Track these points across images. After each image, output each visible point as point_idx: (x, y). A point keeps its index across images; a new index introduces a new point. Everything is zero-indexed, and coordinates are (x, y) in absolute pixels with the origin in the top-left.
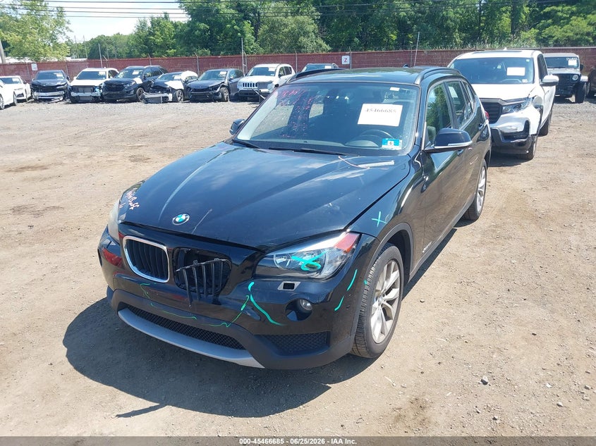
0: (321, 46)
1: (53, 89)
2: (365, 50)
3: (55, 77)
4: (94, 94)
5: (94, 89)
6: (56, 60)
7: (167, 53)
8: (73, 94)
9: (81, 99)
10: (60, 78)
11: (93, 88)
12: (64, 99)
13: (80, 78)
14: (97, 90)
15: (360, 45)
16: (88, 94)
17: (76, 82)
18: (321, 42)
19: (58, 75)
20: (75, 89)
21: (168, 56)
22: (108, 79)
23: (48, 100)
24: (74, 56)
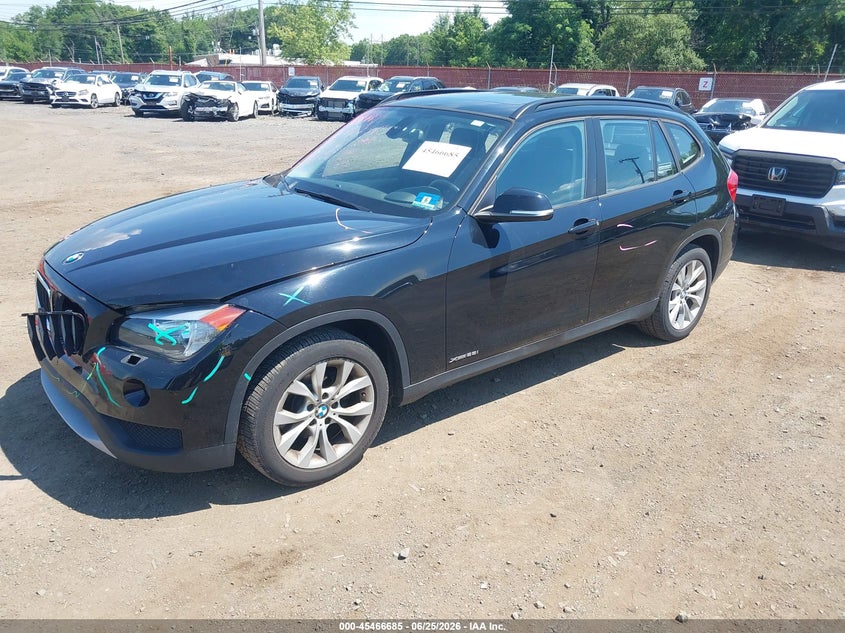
0: (690, 61)
1: (301, 100)
2: (769, 70)
3: (308, 86)
4: (345, 110)
5: (347, 104)
6: (333, 64)
7: (468, 61)
8: (322, 109)
9: (330, 115)
10: (315, 88)
11: (345, 103)
12: (313, 114)
13: (334, 89)
14: (350, 105)
15: (759, 61)
16: (338, 110)
17: (328, 93)
18: (692, 55)
19: (312, 83)
20: (325, 102)
21: (469, 65)
22: (366, 92)
23: (294, 114)
24: (363, 61)
